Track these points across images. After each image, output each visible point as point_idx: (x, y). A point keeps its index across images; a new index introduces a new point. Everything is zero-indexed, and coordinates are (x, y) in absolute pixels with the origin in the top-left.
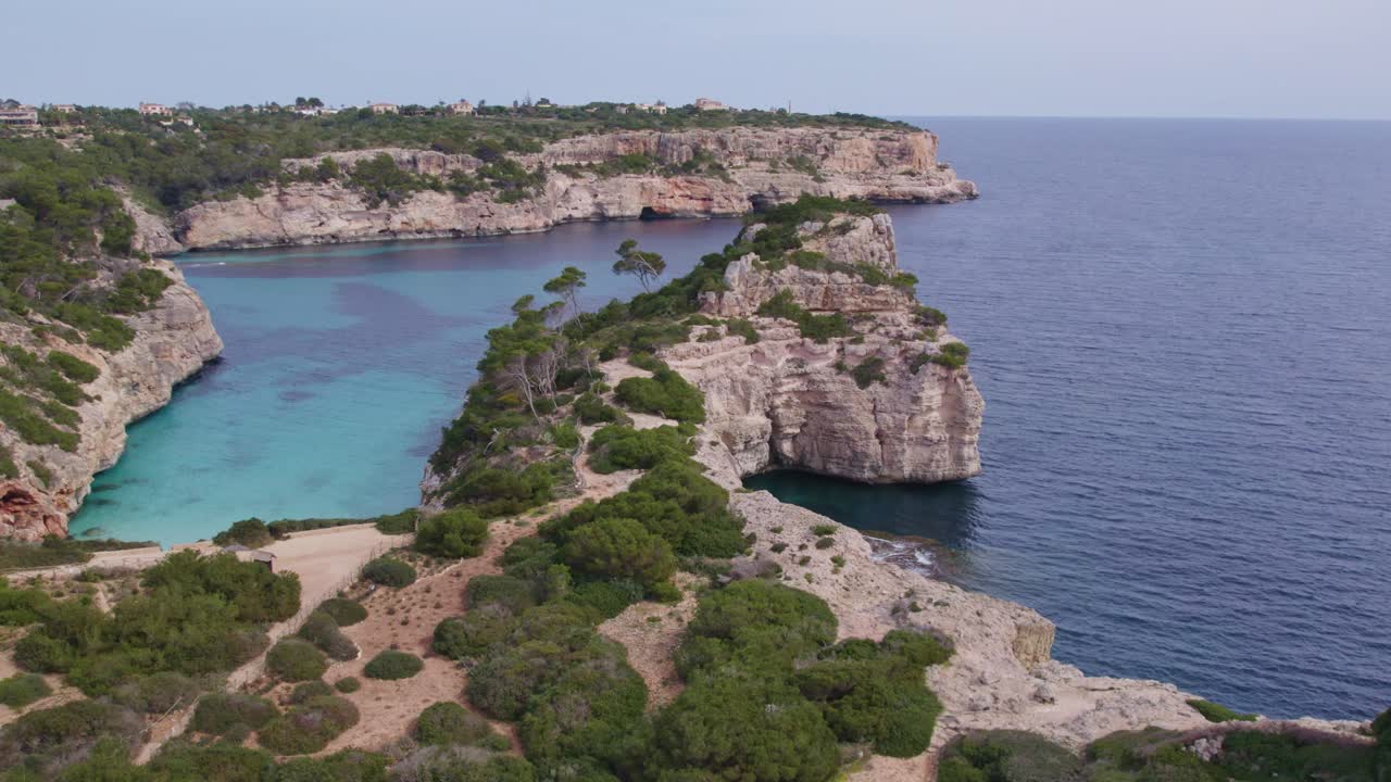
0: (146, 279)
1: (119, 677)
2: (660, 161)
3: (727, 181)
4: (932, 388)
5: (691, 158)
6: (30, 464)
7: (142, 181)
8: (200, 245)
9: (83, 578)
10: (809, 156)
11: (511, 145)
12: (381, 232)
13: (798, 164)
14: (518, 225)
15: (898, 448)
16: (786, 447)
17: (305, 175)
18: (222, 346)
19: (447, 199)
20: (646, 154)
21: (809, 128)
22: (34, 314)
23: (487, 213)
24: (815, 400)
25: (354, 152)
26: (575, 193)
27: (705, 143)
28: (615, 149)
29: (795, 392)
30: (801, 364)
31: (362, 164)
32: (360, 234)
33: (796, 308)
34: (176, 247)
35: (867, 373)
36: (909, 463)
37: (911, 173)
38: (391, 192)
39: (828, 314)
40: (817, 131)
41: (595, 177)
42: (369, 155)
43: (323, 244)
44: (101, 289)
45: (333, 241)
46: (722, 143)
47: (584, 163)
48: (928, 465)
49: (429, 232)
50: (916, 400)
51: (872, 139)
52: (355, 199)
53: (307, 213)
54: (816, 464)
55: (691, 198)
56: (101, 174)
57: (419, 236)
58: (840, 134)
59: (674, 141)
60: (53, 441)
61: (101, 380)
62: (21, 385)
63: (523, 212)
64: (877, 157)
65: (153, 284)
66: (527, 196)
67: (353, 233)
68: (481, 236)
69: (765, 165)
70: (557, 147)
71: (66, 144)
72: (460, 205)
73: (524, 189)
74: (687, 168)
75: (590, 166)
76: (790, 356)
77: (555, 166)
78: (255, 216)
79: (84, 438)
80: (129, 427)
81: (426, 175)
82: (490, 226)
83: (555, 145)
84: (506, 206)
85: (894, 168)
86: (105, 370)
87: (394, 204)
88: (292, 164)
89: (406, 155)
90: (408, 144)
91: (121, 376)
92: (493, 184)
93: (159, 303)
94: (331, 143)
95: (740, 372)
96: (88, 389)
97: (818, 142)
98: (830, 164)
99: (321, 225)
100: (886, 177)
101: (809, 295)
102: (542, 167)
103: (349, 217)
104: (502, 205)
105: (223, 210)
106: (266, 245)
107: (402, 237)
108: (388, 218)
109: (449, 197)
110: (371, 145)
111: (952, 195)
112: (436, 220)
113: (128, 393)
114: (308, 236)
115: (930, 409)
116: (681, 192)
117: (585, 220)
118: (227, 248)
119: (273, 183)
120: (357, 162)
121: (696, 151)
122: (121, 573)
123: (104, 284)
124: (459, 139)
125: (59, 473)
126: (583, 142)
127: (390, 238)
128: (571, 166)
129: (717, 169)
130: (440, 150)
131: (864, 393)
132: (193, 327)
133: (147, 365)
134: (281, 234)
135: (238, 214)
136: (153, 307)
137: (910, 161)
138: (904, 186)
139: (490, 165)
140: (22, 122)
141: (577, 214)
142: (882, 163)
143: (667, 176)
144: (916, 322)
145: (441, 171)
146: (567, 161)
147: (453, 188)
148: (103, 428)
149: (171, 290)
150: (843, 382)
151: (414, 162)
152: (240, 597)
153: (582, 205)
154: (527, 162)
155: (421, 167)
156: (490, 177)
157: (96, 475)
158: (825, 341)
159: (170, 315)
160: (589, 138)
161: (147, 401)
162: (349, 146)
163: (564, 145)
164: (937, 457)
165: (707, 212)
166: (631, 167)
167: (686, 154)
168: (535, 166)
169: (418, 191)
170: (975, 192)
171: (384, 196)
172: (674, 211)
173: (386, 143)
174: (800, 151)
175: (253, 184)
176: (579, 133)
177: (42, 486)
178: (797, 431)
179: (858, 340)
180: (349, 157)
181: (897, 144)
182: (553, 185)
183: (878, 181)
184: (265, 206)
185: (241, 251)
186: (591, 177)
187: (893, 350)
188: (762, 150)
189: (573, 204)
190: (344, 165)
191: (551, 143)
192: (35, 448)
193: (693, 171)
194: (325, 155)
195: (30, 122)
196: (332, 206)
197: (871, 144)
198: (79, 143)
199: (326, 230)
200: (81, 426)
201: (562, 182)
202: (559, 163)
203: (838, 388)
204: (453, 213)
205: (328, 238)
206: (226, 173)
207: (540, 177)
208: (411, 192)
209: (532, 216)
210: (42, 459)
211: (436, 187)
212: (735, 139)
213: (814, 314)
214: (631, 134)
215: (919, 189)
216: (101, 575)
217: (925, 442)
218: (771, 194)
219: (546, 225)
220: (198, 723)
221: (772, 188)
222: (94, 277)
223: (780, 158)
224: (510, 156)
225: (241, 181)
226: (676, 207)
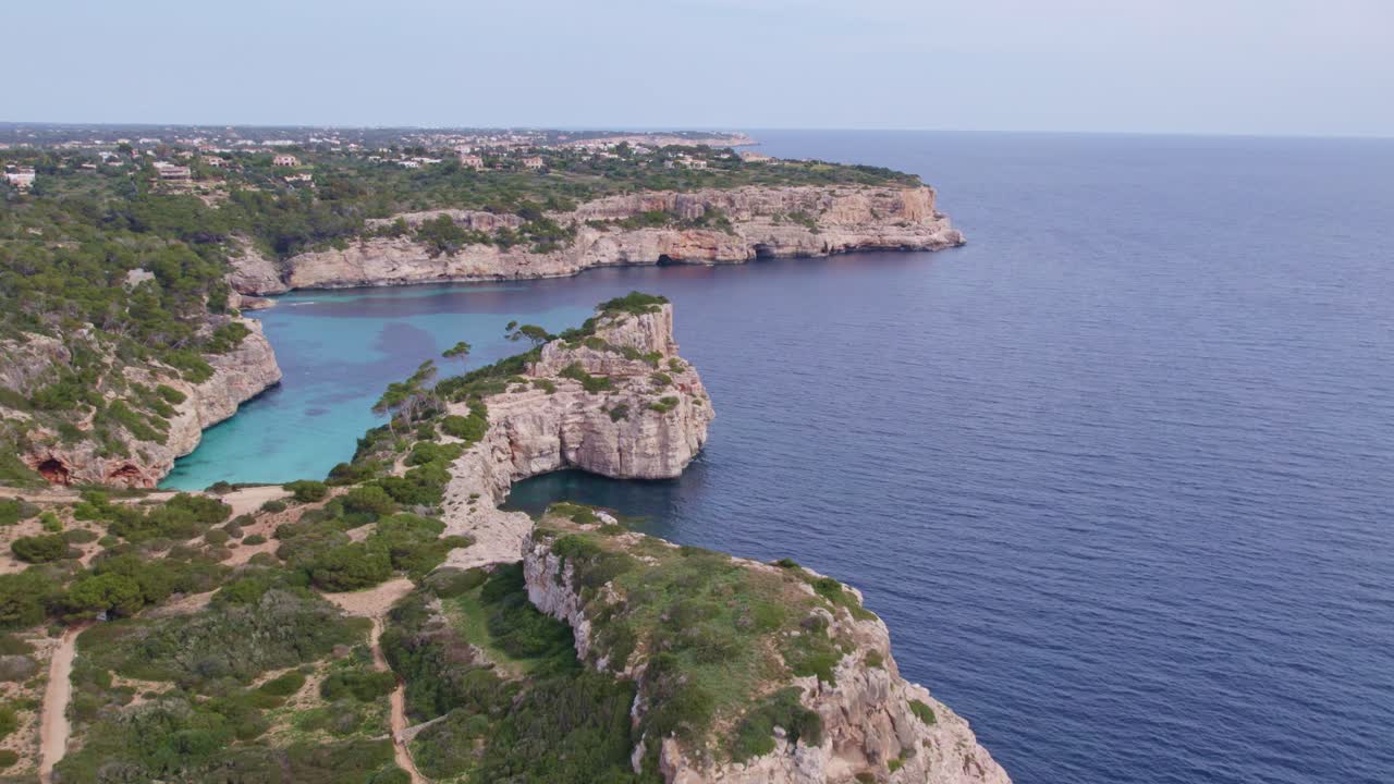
0: (233, 330)
1: (145, 538)
2: (677, 217)
3: (730, 233)
4: (650, 424)
5: (702, 214)
6: (138, 451)
7: (262, 232)
8: (300, 286)
9: (141, 503)
10: (809, 211)
11: (552, 205)
12: (441, 275)
13: (799, 218)
14: (549, 271)
15: (629, 459)
16: (571, 456)
17: (382, 232)
18: (281, 375)
19: (492, 251)
20: (665, 210)
21: (811, 186)
22: (153, 360)
23: (523, 262)
24: (588, 428)
25: (421, 213)
26: (603, 244)
27: (716, 201)
28: (639, 208)
29: (577, 423)
30: (582, 405)
31: (427, 222)
32: (424, 277)
33: (582, 373)
34: (282, 287)
35: (618, 413)
36: (635, 467)
37: (902, 225)
38: (450, 246)
39: (603, 376)
40: (818, 189)
41: (620, 230)
42: (433, 215)
43: (394, 285)
44: (204, 337)
45: (402, 283)
46: (731, 202)
47: (612, 219)
48: (647, 469)
49: (478, 276)
50: (640, 431)
51: (869, 196)
52: (420, 250)
53: (382, 262)
54: (586, 466)
55: (700, 247)
56: (231, 229)
57: (469, 280)
58: (838, 192)
59: (688, 201)
60: (152, 439)
61: (186, 403)
62: (137, 406)
63: (553, 261)
64: (872, 211)
65: (237, 334)
66: (558, 248)
67: (418, 277)
68: (519, 281)
69: (769, 219)
70: (590, 206)
71: (207, 200)
72: (502, 255)
73: (556, 242)
74: (699, 222)
75: (617, 222)
76: (576, 401)
77: (587, 222)
78: (342, 264)
79: (171, 437)
80: (204, 431)
81: (478, 231)
82: (526, 272)
83: (588, 204)
84: (540, 256)
85: (886, 221)
86: (191, 397)
87: (450, 254)
88: (372, 223)
89: (463, 215)
90: (466, 206)
91: (203, 398)
92: (531, 238)
93: (239, 347)
94: (407, 204)
95: (538, 411)
96: (178, 408)
97: (818, 199)
98: (828, 218)
99: (394, 270)
100: (879, 227)
101: (591, 364)
102: (574, 222)
103: (416, 264)
104: (538, 255)
105: (318, 259)
106: (350, 286)
107: (456, 280)
108: (446, 265)
109: (495, 249)
110: (437, 206)
111: (937, 243)
112: (484, 267)
113: (207, 409)
114: (383, 279)
115: (648, 436)
116: (692, 243)
117: (611, 265)
118: (320, 289)
119: (358, 238)
120: (424, 221)
121: (707, 208)
122: (158, 502)
123: (206, 333)
124: (509, 200)
125: (155, 456)
126: (612, 201)
127: (446, 282)
128: (600, 221)
129: (724, 224)
130: (490, 211)
131: (614, 425)
132: (260, 363)
133: (221, 392)
134: (362, 277)
135: (330, 263)
136: (236, 349)
137: (902, 214)
138: (894, 235)
139: (530, 223)
140: (179, 177)
141: (604, 260)
142: (876, 216)
143: (681, 230)
144: (652, 383)
145: (490, 228)
146: (600, 218)
147: (497, 241)
148: (184, 432)
149: (250, 337)
150: (604, 418)
151: (469, 221)
152: (200, 512)
153: (609, 252)
154: (562, 220)
155: (474, 225)
156: (530, 232)
157: (177, 459)
158: (596, 394)
159: (246, 355)
160: (616, 198)
161: (220, 413)
162: (420, 207)
163: (596, 204)
164: (653, 464)
165: (713, 259)
166: (651, 222)
167: (699, 210)
168: (569, 222)
169: (470, 244)
170: (962, 240)
171: (443, 248)
172: (685, 258)
173: (449, 204)
174: (802, 207)
175: (342, 239)
176: (610, 194)
177: (143, 463)
178: (578, 446)
179: (616, 393)
180: (418, 217)
181: (890, 200)
182: (583, 237)
183: (872, 232)
184: (351, 257)
185: (331, 290)
186: (616, 230)
187: (633, 400)
188: (767, 206)
189: (601, 253)
190: (413, 224)
191: (585, 203)
192: (141, 442)
193: (703, 225)
194: (398, 216)
195: (184, 177)
196: (402, 256)
197: (866, 200)
198: (218, 201)
199: (397, 274)
200: (170, 431)
201: (591, 235)
202: (590, 219)
203: (602, 422)
204: (497, 261)
205: (399, 280)
206: (323, 229)
207: (572, 231)
208: (465, 245)
209: (561, 264)
210: (145, 448)
211: (485, 241)
212: (742, 199)
213: (593, 376)
214: (653, 194)
215: (907, 238)
216: (150, 503)
217: (645, 455)
218: (772, 243)
219: (573, 271)
220: (171, 555)
221: (772, 238)
222: (200, 328)
223: (782, 213)
224: (549, 215)
225: (334, 236)
226: (687, 254)
